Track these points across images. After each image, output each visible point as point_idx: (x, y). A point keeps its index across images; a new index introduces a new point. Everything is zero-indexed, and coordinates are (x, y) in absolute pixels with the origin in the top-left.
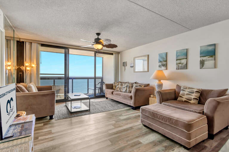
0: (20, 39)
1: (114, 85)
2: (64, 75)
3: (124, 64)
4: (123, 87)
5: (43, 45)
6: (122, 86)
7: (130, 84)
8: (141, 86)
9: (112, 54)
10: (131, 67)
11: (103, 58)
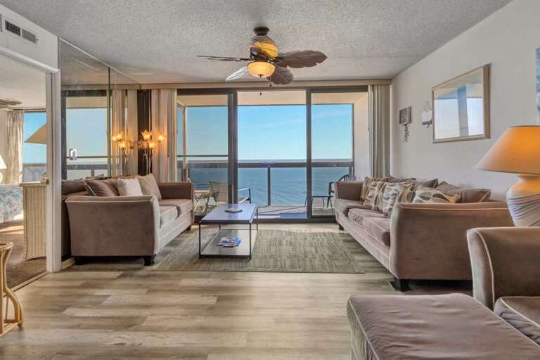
0: (140, 85)
1: (364, 186)
2: (227, 158)
3: (405, 117)
4: (385, 195)
5: (182, 92)
6: (383, 191)
7: (406, 188)
8: (443, 197)
9: (364, 89)
10: (424, 123)
11: (353, 105)
